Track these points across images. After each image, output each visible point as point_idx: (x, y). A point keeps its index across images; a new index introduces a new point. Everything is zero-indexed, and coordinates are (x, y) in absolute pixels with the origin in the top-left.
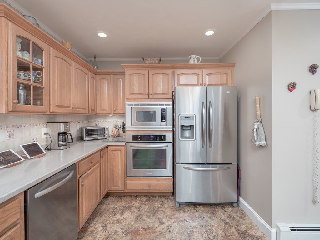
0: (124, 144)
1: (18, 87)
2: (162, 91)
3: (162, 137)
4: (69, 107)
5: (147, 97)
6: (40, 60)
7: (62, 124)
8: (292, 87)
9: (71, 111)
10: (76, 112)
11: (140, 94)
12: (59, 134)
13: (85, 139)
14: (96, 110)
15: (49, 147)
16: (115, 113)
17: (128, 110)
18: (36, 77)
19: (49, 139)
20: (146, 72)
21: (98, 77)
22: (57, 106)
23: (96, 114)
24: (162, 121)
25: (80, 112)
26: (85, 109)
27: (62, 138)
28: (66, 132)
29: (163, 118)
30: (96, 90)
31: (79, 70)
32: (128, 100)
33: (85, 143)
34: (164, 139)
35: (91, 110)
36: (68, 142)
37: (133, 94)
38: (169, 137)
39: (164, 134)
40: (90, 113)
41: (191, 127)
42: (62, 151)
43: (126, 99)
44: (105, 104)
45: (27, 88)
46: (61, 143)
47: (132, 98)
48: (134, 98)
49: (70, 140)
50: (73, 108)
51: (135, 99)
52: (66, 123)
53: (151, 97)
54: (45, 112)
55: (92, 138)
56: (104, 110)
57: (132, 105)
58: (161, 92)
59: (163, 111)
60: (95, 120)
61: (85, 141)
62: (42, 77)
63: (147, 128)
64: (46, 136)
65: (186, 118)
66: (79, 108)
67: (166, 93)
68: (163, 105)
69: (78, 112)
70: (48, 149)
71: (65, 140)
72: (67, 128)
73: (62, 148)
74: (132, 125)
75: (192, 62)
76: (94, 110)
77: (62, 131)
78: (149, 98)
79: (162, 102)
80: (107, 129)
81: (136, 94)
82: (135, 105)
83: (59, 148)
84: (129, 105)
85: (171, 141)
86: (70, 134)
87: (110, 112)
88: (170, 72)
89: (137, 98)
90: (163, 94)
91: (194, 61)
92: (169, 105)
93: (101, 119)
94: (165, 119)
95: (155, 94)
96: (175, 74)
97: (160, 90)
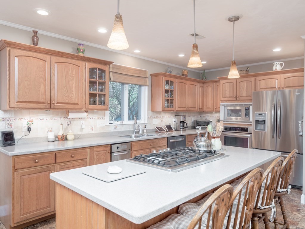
1: (165, 100)
2: (246, 94)
3: (246, 129)
4: (185, 107)
5: (235, 99)
6: (172, 87)
7: (182, 116)
9: (186, 110)
10: (189, 110)
11: (230, 97)
12: (181, 122)
14: (204, 108)
15: (176, 129)
16: (216, 110)
17: (222, 108)
18: (171, 95)
19: (176, 125)
20: (234, 81)
21: (205, 85)
22: (179, 107)
23: (204, 111)
24: (246, 117)
25: (192, 110)
26: (195, 108)
27: (182, 125)
28: (184, 122)
30: (204, 95)
31: (191, 85)
32: (222, 102)
34: (247, 131)
35: (199, 108)
36: (185, 128)
37: (225, 97)
39: (246, 127)
40: (199, 110)
41: (264, 122)
42: (182, 131)
43: (221, 101)
44: (209, 104)
45: (168, 100)
46: (182, 127)
47: (224, 100)
48: (226, 100)
49: (186, 126)
50: (187, 108)
52: (184, 116)
53: (238, 99)
54: (174, 111)
56: (209, 108)
57: (225, 105)
59: (247, 109)
60: (205, 115)
61: (196, 129)
62: (173, 94)
63: (235, 122)
64: (174, 123)
65: (259, 114)
66: (191, 108)
67: (250, 96)
68: (247, 105)
69: (190, 110)
70: (176, 130)
71: (183, 126)
72: (184, 119)
73: (182, 130)
74: (224, 119)
75: (274, 68)
76: (202, 108)
77: (182, 121)
79: (246, 102)
80: (211, 122)
81: (227, 97)
82: (227, 105)
83: (180, 130)
84: (222, 105)
86: (186, 123)
87: (213, 110)
88: (253, 79)
89: (228, 100)
90: (247, 96)
91: (277, 67)
92: (251, 105)
93: (209, 114)
94: (248, 115)
95: (241, 96)
96: (257, 81)
97: (245, 94)
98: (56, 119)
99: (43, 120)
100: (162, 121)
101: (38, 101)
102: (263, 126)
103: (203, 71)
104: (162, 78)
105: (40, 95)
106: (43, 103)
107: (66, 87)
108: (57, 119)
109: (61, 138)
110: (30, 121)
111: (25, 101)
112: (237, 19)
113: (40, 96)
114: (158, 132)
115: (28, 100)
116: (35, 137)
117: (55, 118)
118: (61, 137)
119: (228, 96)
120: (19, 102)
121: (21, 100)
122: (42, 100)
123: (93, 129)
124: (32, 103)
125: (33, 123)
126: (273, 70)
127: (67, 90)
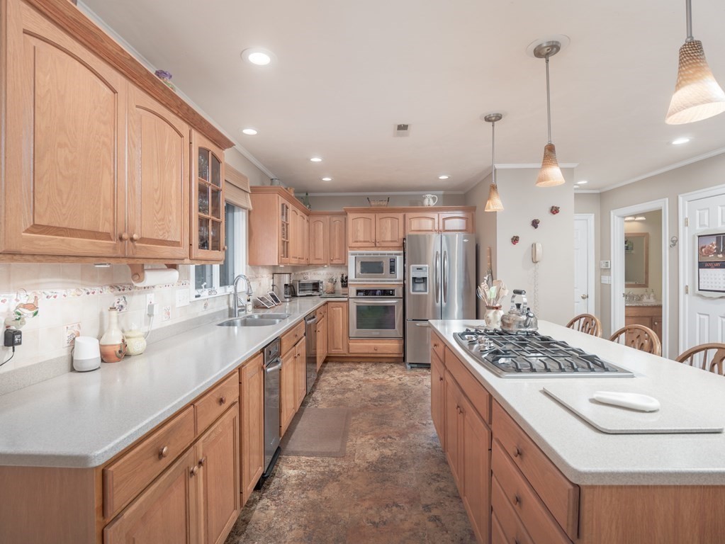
0: (346, 299)
2: (391, 238)
3: (391, 291)
5: (373, 245)
8: (515, 240)
9: (298, 262)
11: (365, 242)
12: (285, 286)
13: (298, 294)
16: (331, 263)
17: (351, 260)
20: (372, 216)
21: (312, 219)
23: (309, 265)
24: (390, 273)
25: (301, 263)
29: (392, 269)
30: (309, 235)
31: (300, 217)
32: (352, 249)
33: (298, 300)
34: (393, 294)
37: (357, 242)
38: (399, 292)
39: (391, 288)
40: (306, 263)
41: (425, 279)
43: (349, 247)
44: (320, 252)
46: (287, 295)
47: (356, 246)
48: (358, 246)
51: (359, 248)
53: (378, 245)
54: (287, 264)
55: (305, 294)
56: (319, 259)
57: (356, 254)
58: (389, 239)
59: (393, 261)
60: (303, 272)
61: (299, 297)
62: (288, 232)
63: (381, 281)
65: (418, 269)
67: (396, 241)
68: (392, 254)
71: (289, 293)
73: (288, 300)
74: (357, 278)
75: (426, 202)
76: (308, 260)
77: (287, 283)
78: (376, 246)
79: (391, 250)
80: (322, 282)
81: (360, 242)
82: (359, 254)
83: (285, 300)
84: (352, 254)
85: (401, 296)
87: (326, 262)
88: (400, 216)
89: (362, 246)
90: (392, 241)
91: (429, 201)
92: (399, 254)
93: (311, 270)
94: (394, 271)
95: (383, 241)
96: (406, 218)
97: (388, 238)
98: (91, 294)
99: (55, 297)
100: (260, 284)
101: (96, 230)
102: (422, 285)
103: (305, 195)
104: (277, 198)
105: (102, 207)
106: (107, 236)
107: (158, 192)
108: (93, 293)
109: (120, 352)
110: (25, 306)
111: (57, 225)
112: (499, 117)
113: (101, 213)
114: (267, 308)
115: (65, 225)
116: (30, 364)
117: (89, 291)
118: (118, 350)
119: (362, 240)
120: (36, 228)
121: (44, 223)
122: (107, 228)
123: (169, 314)
124: (77, 236)
125: (35, 314)
126: (423, 205)
127: (160, 202)
